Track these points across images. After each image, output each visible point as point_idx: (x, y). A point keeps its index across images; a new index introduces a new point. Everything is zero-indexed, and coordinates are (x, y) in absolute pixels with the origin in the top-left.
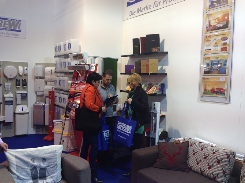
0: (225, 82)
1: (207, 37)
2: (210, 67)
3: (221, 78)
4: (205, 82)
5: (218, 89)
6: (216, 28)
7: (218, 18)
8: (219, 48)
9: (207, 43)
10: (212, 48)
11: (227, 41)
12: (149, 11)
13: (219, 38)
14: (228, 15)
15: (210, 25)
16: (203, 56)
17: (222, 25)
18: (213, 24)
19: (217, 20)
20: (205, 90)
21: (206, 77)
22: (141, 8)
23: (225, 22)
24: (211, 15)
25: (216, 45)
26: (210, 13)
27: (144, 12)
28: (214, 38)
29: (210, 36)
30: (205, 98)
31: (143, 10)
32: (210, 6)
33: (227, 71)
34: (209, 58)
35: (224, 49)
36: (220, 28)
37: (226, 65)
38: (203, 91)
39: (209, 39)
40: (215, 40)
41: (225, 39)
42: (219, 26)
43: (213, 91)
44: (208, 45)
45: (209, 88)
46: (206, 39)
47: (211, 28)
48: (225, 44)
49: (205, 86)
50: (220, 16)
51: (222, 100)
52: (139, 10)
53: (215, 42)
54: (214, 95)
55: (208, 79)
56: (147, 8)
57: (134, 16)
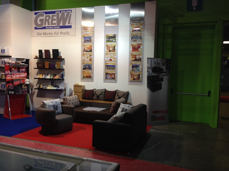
0: (91, 73)
1: (83, 54)
2: (85, 67)
3: (90, 71)
4: (83, 73)
5: (89, 76)
6: (87, 51)
7: (88, 47)
8: (88, 59)
9: (83, 57)
10: (86, 59)
11: (92, 57)
12: (51, 36)
13: (88, 55)
14: (91, 47)
15: (84, 49)
16: (82, 62)
17: (89, 50)
18: (86, 49)
19: (87, 48)
20: (84, 76)
21: (84, 71)
22: (46, 33)
23: (90, 49)
24: (85, 45)
25: (87, 58)
26: (84, 44)
27: (47, 36)
28: (86, 55)
29: (85, 54)
30: (84, 80)
31: (47, 34)
32: (84, 41)
33: (92, 69)
34: (85, 63)
35: (90, 60)
36: (89, 51)
37: (91, 66)
38: (83, 77)
39: (84, 55)
40: (87, 56)
41: (90, 56)
42: (88, 50)
43: (87, 77)
44: (84, 58)
45: (85, 75)
46: (83, 55)
47: (85, 51)
48: (91, 58)
49: (84, 74)
50: (88, 46)
51: (91, 80)
52: (44, 34)
53: (87, 57)
54: (87, 78)
55: (84, 72)
56: (50, 34)
57: (40, 36)
